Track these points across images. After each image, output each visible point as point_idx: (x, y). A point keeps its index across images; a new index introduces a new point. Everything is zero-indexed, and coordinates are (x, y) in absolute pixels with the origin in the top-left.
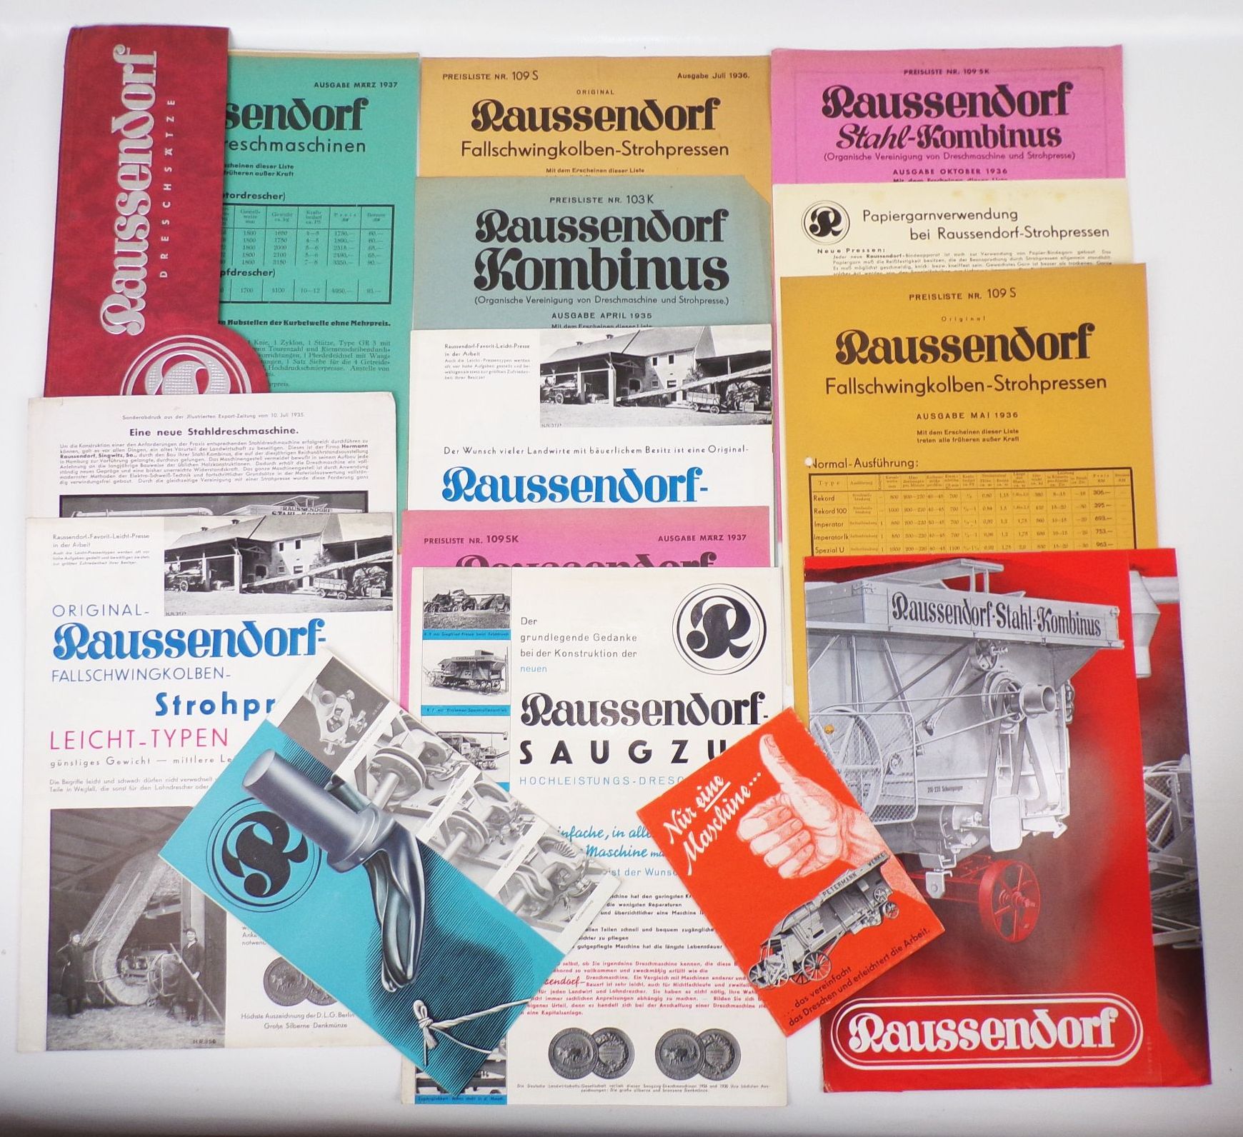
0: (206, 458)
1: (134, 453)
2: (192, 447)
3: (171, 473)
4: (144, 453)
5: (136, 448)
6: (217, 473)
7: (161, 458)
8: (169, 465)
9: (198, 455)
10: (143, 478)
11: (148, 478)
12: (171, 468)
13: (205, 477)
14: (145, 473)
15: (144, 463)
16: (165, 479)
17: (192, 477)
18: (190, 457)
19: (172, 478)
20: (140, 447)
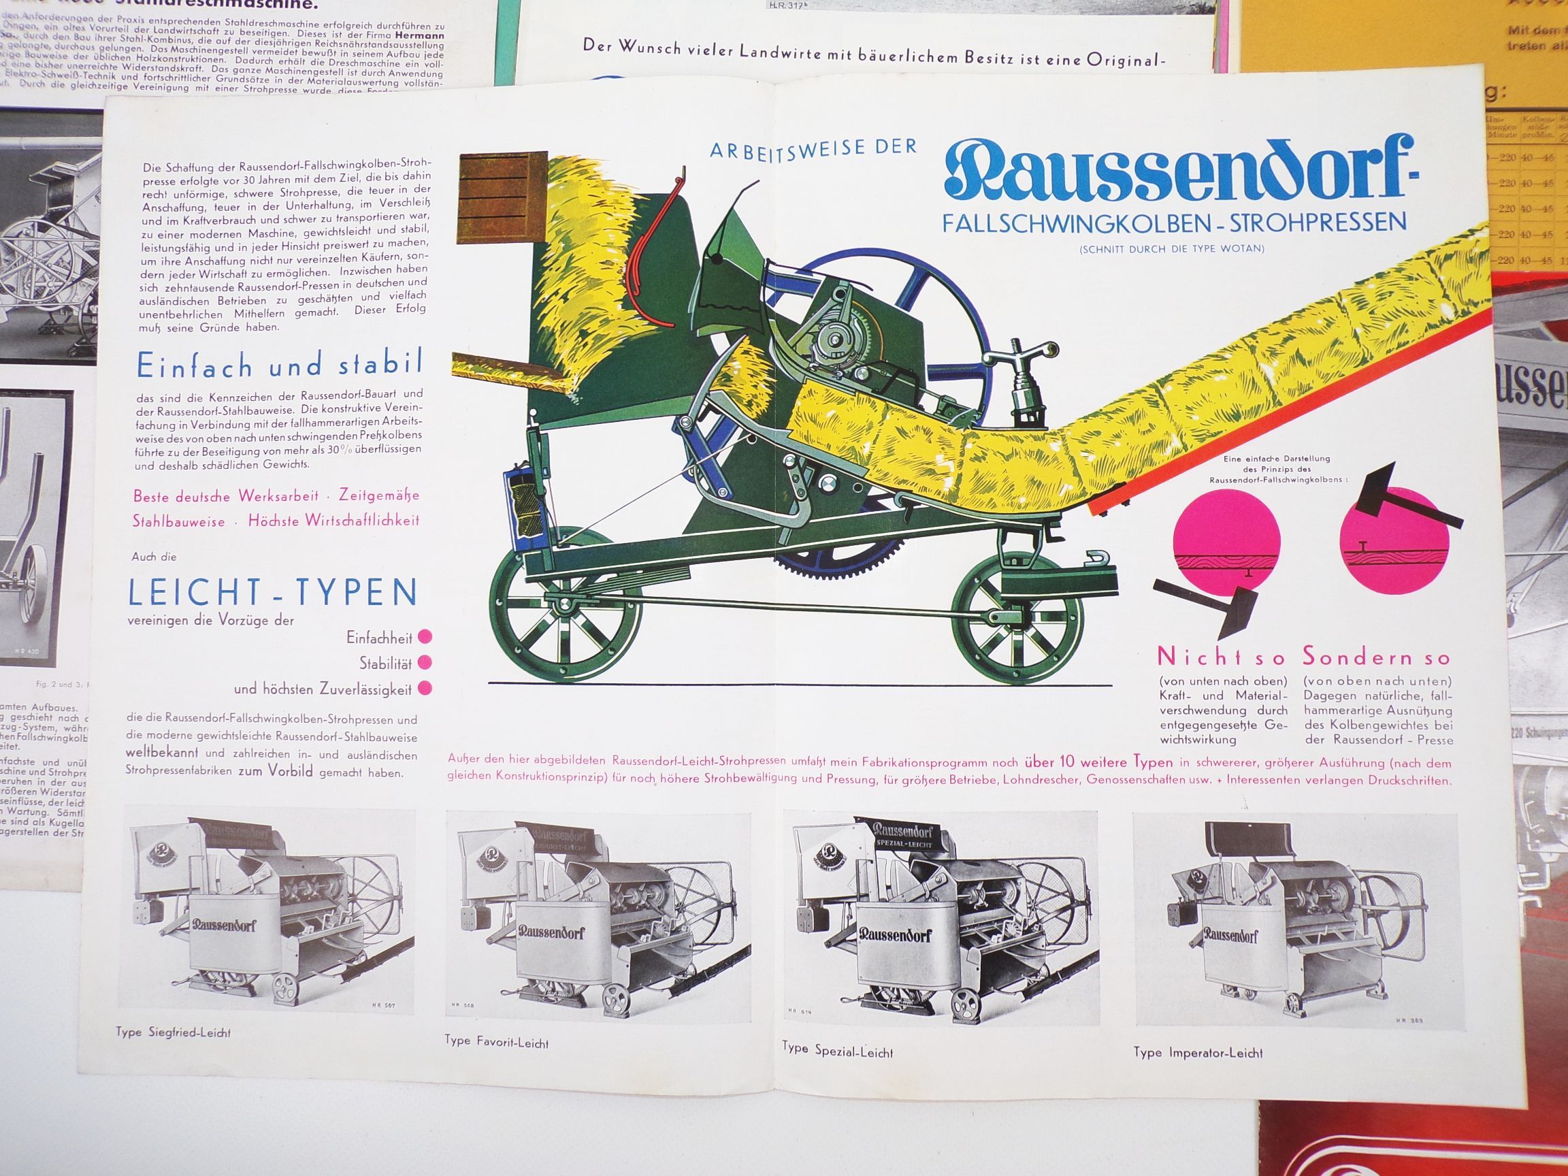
0: (146, 47)
1: (15, 32)
2: (121, 25)
3: (80, 72)
4: (32, 32)
5: (18, 22)
6: (165, 74)
7: (63, 43)
8: (76, 57)
9: (132, 40)
10: (30, 80)
11: (38, 79)
12: (79, 62)
13: (141, 81)
14: (33, 69)
15: (32, 51)
16: (68, 82)
17: (119, 81)
18: (117, 43)
19: (82, 81)
20: (25, 22)
